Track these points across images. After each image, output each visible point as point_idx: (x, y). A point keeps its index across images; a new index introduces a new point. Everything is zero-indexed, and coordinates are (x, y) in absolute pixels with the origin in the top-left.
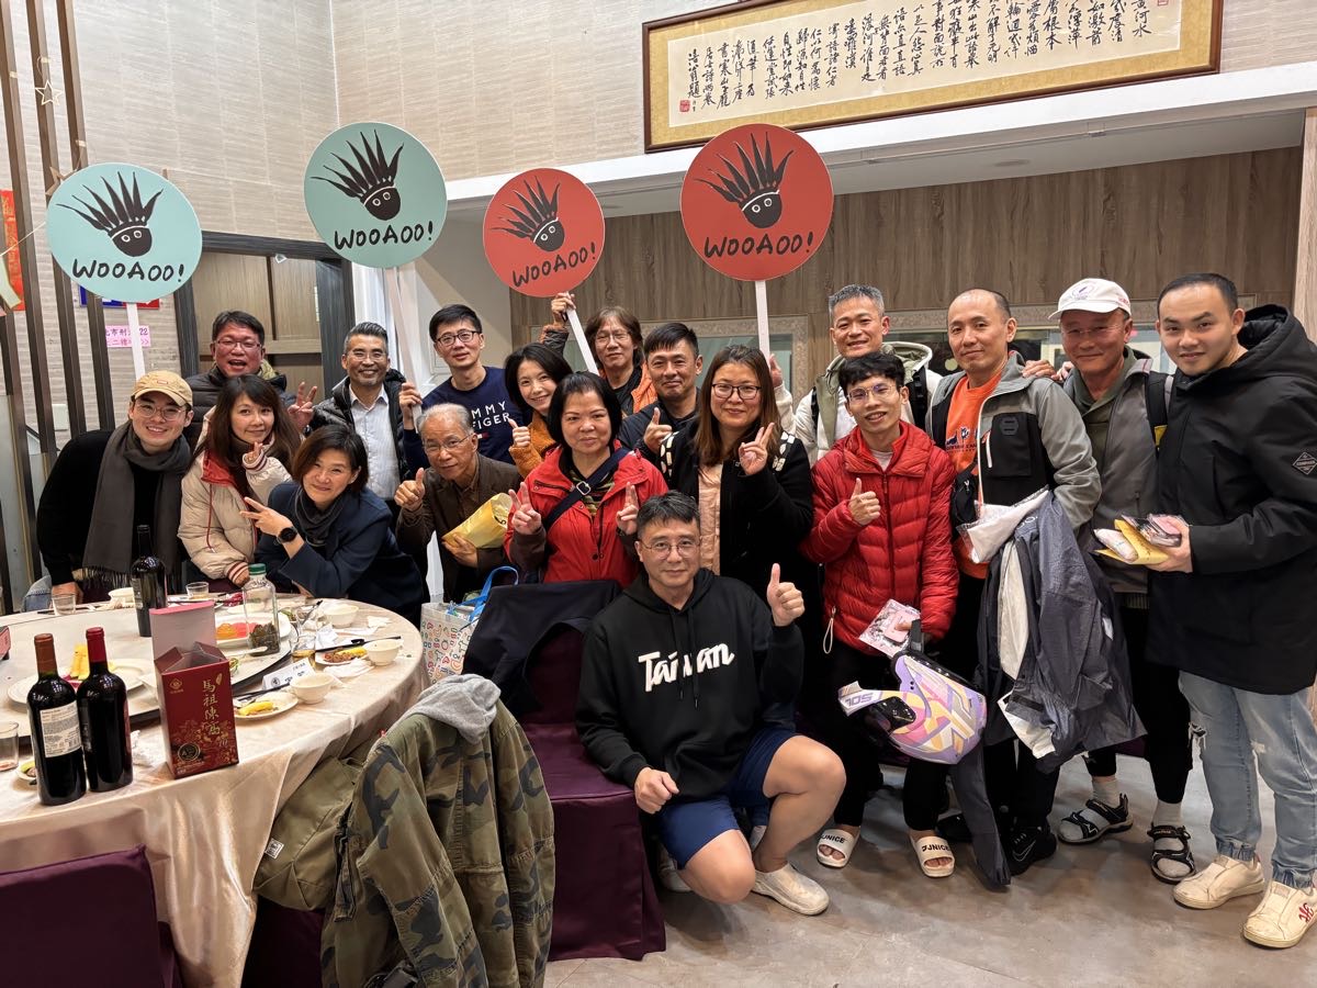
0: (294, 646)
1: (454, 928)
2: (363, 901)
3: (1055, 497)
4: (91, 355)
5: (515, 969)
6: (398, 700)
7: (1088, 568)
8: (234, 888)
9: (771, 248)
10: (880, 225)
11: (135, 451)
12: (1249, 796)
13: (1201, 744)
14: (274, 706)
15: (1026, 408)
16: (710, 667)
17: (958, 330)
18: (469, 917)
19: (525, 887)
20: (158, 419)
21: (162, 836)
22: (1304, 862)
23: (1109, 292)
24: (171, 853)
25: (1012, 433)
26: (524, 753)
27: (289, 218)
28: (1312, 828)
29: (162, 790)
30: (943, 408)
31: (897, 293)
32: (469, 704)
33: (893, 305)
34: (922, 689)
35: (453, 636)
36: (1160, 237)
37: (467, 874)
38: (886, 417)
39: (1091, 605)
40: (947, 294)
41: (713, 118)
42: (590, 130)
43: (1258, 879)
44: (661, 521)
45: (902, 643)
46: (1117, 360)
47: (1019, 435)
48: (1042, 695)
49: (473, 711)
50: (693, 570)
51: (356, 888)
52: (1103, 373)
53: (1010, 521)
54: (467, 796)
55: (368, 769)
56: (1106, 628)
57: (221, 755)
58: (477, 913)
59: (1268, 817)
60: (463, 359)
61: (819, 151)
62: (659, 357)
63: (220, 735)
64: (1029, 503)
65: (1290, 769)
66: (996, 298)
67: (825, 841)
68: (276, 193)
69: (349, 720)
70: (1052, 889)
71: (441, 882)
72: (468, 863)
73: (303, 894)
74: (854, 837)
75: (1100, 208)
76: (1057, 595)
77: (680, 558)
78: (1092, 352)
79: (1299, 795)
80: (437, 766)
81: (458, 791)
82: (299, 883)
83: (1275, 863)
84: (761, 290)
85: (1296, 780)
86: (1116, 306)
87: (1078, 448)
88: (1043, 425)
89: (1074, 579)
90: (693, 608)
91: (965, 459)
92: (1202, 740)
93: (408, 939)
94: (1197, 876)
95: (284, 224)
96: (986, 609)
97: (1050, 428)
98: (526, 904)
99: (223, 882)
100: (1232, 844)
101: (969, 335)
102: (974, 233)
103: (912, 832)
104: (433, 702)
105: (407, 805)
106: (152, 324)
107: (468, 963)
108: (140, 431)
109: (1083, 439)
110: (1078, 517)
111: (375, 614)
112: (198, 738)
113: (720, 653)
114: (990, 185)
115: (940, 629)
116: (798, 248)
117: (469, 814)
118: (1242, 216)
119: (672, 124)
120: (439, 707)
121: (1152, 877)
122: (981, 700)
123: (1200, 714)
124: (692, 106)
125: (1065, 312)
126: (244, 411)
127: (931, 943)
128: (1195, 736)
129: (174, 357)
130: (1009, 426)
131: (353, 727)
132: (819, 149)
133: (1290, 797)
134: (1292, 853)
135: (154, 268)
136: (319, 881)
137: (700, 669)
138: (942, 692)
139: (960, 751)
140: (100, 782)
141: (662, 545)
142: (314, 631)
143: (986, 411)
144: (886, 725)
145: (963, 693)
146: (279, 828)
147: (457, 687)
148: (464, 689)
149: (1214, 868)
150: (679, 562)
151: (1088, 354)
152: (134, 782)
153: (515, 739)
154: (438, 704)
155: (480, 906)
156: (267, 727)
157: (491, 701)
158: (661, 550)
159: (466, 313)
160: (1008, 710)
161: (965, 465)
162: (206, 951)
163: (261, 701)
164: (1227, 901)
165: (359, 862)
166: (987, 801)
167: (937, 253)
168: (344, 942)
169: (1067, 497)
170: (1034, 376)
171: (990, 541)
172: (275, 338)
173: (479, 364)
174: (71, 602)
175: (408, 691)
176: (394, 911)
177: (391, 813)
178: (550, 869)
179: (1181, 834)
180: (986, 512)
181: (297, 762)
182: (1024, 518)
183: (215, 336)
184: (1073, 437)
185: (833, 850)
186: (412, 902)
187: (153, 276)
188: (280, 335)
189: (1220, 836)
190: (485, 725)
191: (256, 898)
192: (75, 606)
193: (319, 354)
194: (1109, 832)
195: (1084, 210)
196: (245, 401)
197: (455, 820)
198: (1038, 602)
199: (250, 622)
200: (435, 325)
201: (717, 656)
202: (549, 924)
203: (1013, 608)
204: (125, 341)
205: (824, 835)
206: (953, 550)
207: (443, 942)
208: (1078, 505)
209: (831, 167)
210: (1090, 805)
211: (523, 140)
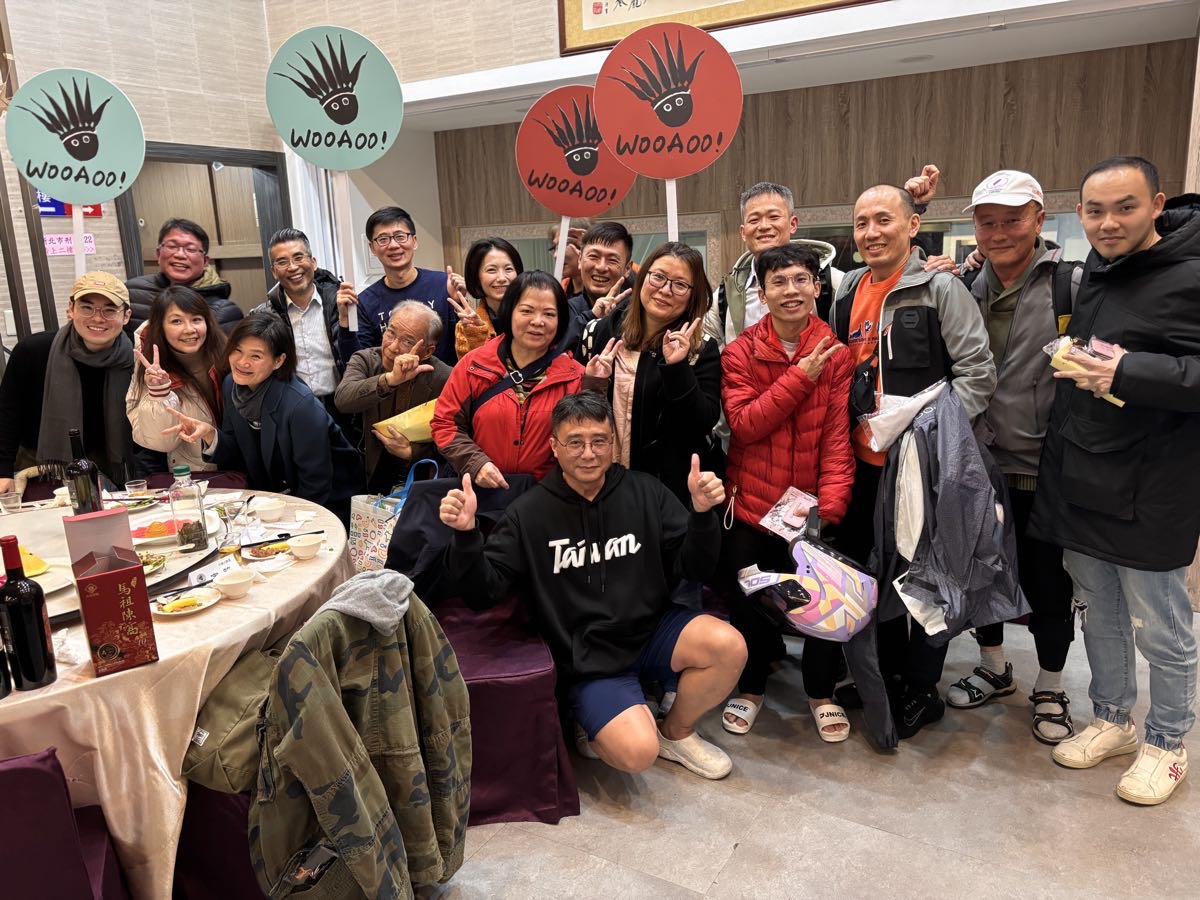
0: (220, 543)
1: (370, 808)
2: (282, 785)
3: (952, 388)
4: (32, 263)
5: (434, 840)
6: (319, 593)
7: (983, 456)
8: (162, 775)
9: (681, 147)
10: (788, 124)
11: (78, 350)
12: (1126, 665)
13: (1082, 618)
14: (198, 602)
15: (927, 302)
16: (617, 555)
17: (863, 224)
18: (386, 798)
19: (442, 765)
20: (98, 319)
21: (87, 730)
22: (1176, 726)
23: (1023, 184)
24: (97, 746)
25: (914, 326)
26: (438, 641)
27: (223, 126)
28: (1183, 696)
29: (85, 688)
30: (847, 302)
31: (805, 189)
32: (380, 599)
33: (801, 203)
34: (817, 572)
35: (380, 527)
36: (1057, 130)
37: (384, 756)
38: (802, 306)
39: (987, 489)
40: (852, 189)
41: (623, 21)
42: (508, 35)
43: (1132, 740)
44: (575, 420)
45: (799, 529)
46: (1029, 250)
47: (918, 329)
48: (936, 577)
49: (386, 605)
50: (605, 466)
51: (276, 775)
52: (1015, 264)
53: (909, 411)
54: (382, 684)
55: (282, 663)
56: (998, 513)
57: (142, 653)
58: (394, 792)
59: (1143, 681)
60: (397, 260)
61: (729, 50)
62: (595, 250)
63: (138, 634)
64: (928, 394)
65: (1165, 642)
66: (901, 194)
67: (729, 710)
68: (209, 103)
69: (269, 614)
70: (941, 752)
71: (357, 767)
72: (385, 746)
73: (229, 778)
74: (757, 706)
75: (1001, 100)
76: (954, 483)
77: (594, 456)
78: (1004, 245)
79: (1173, 666)
80: (352, 658)
81: (373, 681)
82: (225, 769)
83: (1148, 727)
84: (671, 188)
85: (1170, 652)
86: (1030, 199)
87: (976, 341)
88: (943, 318)
89: (970, 467)
90: (603, 499)
91: (866, 351)
92: (1083, 614)
93: (327, 820)
94: (1074, 738)
95: (218, 133)
96: (883, 495)
97: (949, 321)
98: (443, 780)
99: (150, 770)
100: (1108, 709)
101: (872, 230)
102: (879, 129)
103: (812, 701)
104: (346, 598)
105: (322, 696)
106: (97, 232)
107: (385, 839)
108: (82, 331)
109: (981, 333)
110: (974, 408)
111: (304, 509)
112: (117, 638)
113: (628, 543)
114: (895, 80)
115: (837, 516)
116: (707, 148)
117: (384, 701)
118: (1136, 110)
119: (586, 27)
120: (352, 603)
121: (1032, 737)
122: (873, 584)
123: (1082, 591)
124: (604, 8)
125: (977, 206)
126: (176, 321)
127: (826, 803)
128: (1077, 610)
129: (119, 264)
130: (910, 319)
131: (273, 620)
132: (730, 49)
133: (1163, 667)
134: (1163, 718)
135: (98, 173)
136: (243, 767)
137: (608, 556)
138: (836, 575)
139: (852, 630)
140: (25, 681)
141: (576, 443)
142: (244, 525)
143: (888, 304)
144: (782, 606)
145: (857, 577)
146: (203, 718)
147: (368, 584)
148: (375, 586)
149: (1090, 731)
150: (592, 459)
151: (1002, 246)
152: (58, 680)
153: (429, 628)
154: (350, 600)
155: (398, 785)
156: (189, 624)
157: (404, 594)
158: (576, 448)
159: (400, 215)
160: (902, 591)
161: (865, 358)
162: (138, 833)
163: (185, 597)
164: (1103, 761)
165: (277, 751)
166: (879, 674)
167: (843, 150)
168: (268, 822)
169: (965, 389)
170: (935, 271)
171: (889, 431)
172: (220, 243)
173: (413, 266)
174: (17, 501)
175: (329, 584)
176: (311, 795)
177: (304, 705)
178: (465, 747)
179: (1061, 699)
180: (885, 402)
181: (217, 657)
182: (923, 408)
183: (161, 240)
184: (970, 331)
185: (737, 717)
186: (328, 786)
187: (97, 181)
188: (224, 240)
189: (1098, 701)
190: (397, 618)
191: (185, 782)
192: (21, 504)
193: (260, 258)
194: (994, 696)
195: (986, 103)
196: (175, 311)
197: (372, 707)
198: (935, 488)
199: (181, 519)
200: (372, 225)
201: (624, 545)
202: (467, 797)
203: (910, 495)
204: (71, 248)
205: (730, 703)
206: (851, 440)
207: (358, 823)
208: (975, 396)
209: (742, 66)
210: (977, 672)
211: (443, 45)
